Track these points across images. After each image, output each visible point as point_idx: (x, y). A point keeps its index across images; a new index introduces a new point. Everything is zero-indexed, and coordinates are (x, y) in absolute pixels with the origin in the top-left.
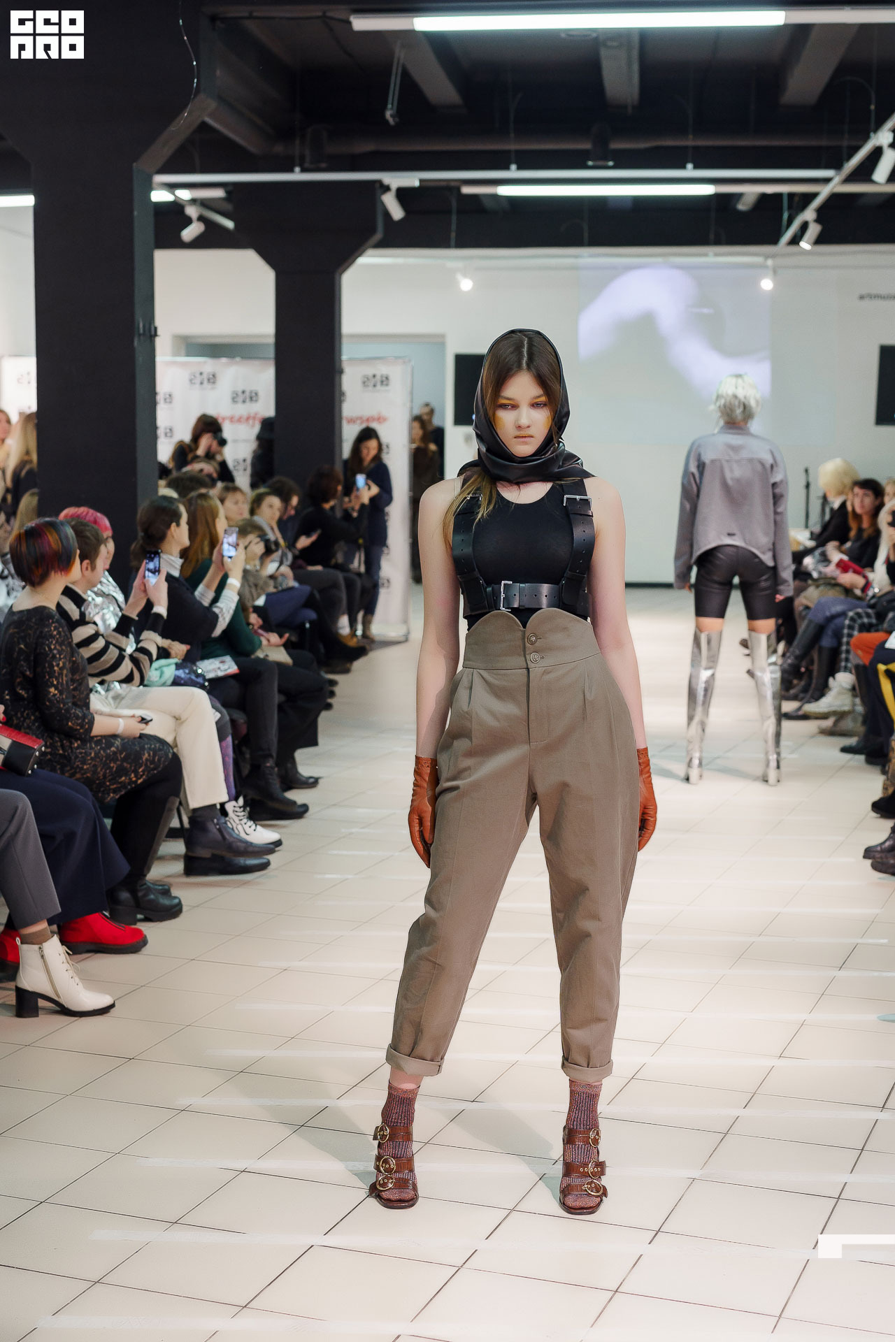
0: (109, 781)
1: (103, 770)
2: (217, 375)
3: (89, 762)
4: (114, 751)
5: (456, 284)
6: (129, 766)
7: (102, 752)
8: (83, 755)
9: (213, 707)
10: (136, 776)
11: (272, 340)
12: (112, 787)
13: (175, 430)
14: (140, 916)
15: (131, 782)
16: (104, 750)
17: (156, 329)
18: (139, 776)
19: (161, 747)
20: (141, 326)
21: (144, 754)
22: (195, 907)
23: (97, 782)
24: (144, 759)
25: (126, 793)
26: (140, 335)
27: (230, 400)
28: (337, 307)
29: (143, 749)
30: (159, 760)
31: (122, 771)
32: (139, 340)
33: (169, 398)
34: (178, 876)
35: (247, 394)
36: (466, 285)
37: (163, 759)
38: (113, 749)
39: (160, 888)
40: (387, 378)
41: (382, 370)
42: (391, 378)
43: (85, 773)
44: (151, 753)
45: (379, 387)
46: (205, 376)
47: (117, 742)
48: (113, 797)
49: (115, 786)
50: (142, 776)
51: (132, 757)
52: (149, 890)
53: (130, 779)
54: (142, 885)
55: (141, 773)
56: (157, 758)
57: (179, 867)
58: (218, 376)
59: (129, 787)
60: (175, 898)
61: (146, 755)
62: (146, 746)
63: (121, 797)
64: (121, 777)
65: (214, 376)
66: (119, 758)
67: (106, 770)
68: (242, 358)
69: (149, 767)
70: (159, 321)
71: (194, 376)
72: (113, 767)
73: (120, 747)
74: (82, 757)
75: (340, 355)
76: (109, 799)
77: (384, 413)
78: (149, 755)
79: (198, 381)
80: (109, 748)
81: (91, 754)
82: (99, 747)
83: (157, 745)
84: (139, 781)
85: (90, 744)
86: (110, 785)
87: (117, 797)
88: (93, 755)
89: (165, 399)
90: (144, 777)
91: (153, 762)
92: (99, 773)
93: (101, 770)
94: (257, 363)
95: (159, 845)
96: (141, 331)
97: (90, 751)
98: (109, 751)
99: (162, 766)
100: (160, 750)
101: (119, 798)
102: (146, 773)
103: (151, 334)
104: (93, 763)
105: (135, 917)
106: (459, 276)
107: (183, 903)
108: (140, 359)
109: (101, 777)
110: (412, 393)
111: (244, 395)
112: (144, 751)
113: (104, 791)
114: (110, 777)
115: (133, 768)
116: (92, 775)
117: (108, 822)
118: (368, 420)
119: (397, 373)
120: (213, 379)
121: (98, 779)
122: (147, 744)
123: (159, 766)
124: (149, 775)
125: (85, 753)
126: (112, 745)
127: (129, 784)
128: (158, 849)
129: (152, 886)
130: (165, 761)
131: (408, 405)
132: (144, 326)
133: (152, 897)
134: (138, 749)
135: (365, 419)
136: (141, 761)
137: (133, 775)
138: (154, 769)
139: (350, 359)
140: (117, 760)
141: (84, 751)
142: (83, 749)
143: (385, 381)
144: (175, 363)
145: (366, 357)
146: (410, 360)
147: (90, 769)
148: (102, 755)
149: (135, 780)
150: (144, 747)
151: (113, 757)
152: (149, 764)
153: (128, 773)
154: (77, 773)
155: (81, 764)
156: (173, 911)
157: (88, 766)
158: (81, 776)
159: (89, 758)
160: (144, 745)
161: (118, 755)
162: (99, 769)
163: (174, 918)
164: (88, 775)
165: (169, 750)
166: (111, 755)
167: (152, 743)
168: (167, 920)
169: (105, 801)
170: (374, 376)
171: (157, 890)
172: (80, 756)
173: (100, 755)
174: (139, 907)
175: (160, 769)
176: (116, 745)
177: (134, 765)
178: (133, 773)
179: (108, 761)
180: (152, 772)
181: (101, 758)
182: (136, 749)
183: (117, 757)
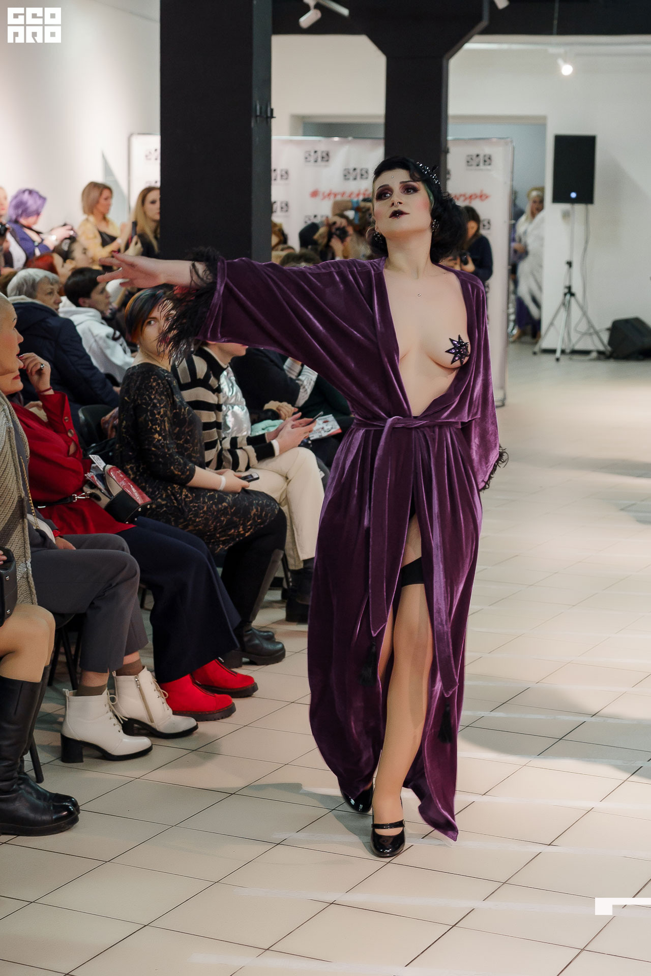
0: (219, 533)
1: (214, 524)
2: (331, 154)
3: (202, 515)
4: (225, 506)
5: (556, 69)
6: (238, 520)
7: (214, 506)
8: (196, 508)
9: (320, 467)
10: (244, 529)
11: (382, 121)
12: (222, 539)
13: (290, 205)
14: (245, 660)
15: (239, 535)
16: (216, 505)
17: (272, 110)
18: (247, 530)
19: (268, 503)
20: (258, 107)
21: (252, 510)
22: (296, 653)
23: (208, 534)
24: (252, 514)
25: (234, 545)
26: (257, 116)
27: (342, 177)
28: (444, 90)
29: (251, 504)
30: (266, 515)
31: (232, 524)
32: (256, 121)
33: (286, 174)
34: (279, 622)
35: (358, 171)
36: (567, 70)
37: (269, 515)
38: (225, 504)
39: (265, 634)
40: (490, 158)
41: (486, 150)
42: (493, 158)
43: (197, 525)
44: (259, 508)
45: (482, 166)
46: (319, 155)
47: (228, 498)
48: (223, 548)
49: (224, 538)
50: (249, 529)
51: (242, 512)
52: (254, 635)
53: (239, 532)
54: (249, 631)
55: (249, 527)
56: (264, 513)
57: (281, 614)
59: (237, 539)
60: (279, 643)
61: (255, 510)
63: (230, 548)
64: (230, 530)
65: (327, 155)
66: (230, 512)
67: (217, 523)
68: (354, 138)
69: (256, 521)
70: (274, 104)
71: (309, 154)
72: (224, 520)
73: (230, 502)
74: (195, 510)
75: (446, 136)
77: (487, 191)
78: (257, 511)
79: (312, 159)
80: (221, 503)
81: (203, 507)
82: (211, 502)
83: (264, 501)
84: (247, 534)
85: (204, 498)
86: (220, 537)
87: (226, 548)
88: (205, 509)
89: (282, 176)
90: (252, 530)
91: (260, 517)
92: (210, 526)
93: (212, 523)
94: (368, 142)
95: (264, 594)
96: (258, 113)
98: (220, 506)
99: (268, 521)
100: (267, 506)
102: (253, 527)
103: (267, 116)
104: (205, 516)
106: (560, 62)
107: (286, 648)
108: (256, 139)
109: (212, 530)
110: (512, 172)
111: (356, 173)
113: (213, 542)
114: (220, 530)
115: (241, 522)
116: (204, 527)
119: (499, 154)
120: (326, 157)
121: (209, 531)
122: (256, 500)
123: (266, 521)
124: (257, 529)
125: (198, 506)
126: (224, 500)
128: (264, 597)
129: (257, 632)
130: (271, 517)
131: (509, 183)
132: (261, 108)
133: (257, 642)
134: (247, 505)
135: (468, 196)
136: (249, 516)
137: (241, 529)
138: (260, 524)
139: (455, 140)
140: (227, 514)
141: (197, 505)
142: (197, 503)
143: (488, 160)
144: (291, 141)
145: (470, 137)
146: (512, 142)
147: (202, 521)
148: (214, 509)
149: (243, 533)
150: (253, 503)
151: (224, 512)
152: (256, 519)
153: (236, 527)
154: (190, 525)
155: (193, 517)
156: (277, 656)
157: (200, 519)
158: (193, 528)
159: (201, 511)
160: (252, 501)
161: (229, 510)
162: (210, 522)
163: (278, 662)
164: (200, 527)
165: (276, 506)
166: (222, 510)
167: (260, 499)
168: (270, 664)
169: (216, 552)
170: (478, 156)
171: (262, 636)
172: (193, 509)
173: (212, 509)
174: (244, 651)
175: (266, 524)
176: (227, 501)
177: (242, 519)
178: (241, 527)
179: (219, 515)
180: (259, 526)
181: (212, 512)
182: (245, 505)
183: (228, 511)
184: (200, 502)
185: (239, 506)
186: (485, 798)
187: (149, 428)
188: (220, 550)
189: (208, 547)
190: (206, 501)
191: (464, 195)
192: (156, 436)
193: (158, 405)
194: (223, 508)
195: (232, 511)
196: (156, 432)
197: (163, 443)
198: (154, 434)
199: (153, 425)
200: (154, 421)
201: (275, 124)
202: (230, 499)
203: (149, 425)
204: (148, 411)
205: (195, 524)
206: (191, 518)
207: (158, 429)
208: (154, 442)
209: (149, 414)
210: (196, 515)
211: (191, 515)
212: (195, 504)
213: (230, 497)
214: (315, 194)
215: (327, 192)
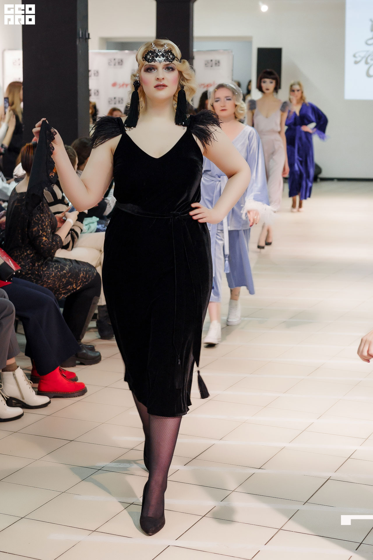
0: (62, 288)
1: (59, 283)
3: (52, 278)
4: (65, 272)
5: (258, 8)
6: (72, 280)
7: (58, 273)
8: (48, 274)
10: (76, 286)
12: (63, 292)
13: (100, 91)
14: (78, 362)
15: (73, 289)
16: (59, 272)
17: (89, 34)
18: (78, 286)
19: (90, 269)
20: (80, 33)
21: (81, 274)
22: (108, 358)
23: (55, 289)
24: (81, 277)
25: (71, 295)
26: (80, 38)
29: (80, 270)
30: (89, 277)
31: (69, 283)
32: (80, 41)
33: (97, 73)
36: (264, 8)
37: (91, 276)
38: (64, 271)
39: (89, 347)
40: (219, 62)
41: (215, 57)
42: (221, 62)
43: (49, 285)
44: (85, 273)
45: (214, 67)
46: (117, 61)
47: (66, 267)
48: (63, 296)
49: (64, 291)
50: (79, 286)
51: (74, 275)
52: (82, 348)
53: (73, 287)
55: (79, 284)
56: (88, 275)
58: (124, 61)
59: (72, 291)
60: (97, 352)
61: (82, 274)
62: (82, 269)
63: (68, 296)
64: (68, 286)
65: (122, 61)
66: (67, 276)
67: (60, 283)
69: (83, 281)
70: (90, 31)
71: (111, 61)
72: (64, 281)
73: (68, 270)
74: (48, 276)
75: (192, 49)
76: (61, 297)
78: (83, 274)
79: (113, 64)
81: (52, 274)
82: (57, 270)
83: (88, 268)
84: (78, 288)
85: (52, 268)
87: (65, 297)
88: (53, 275)
89: (94, 74)
90: (81, 286)
91: (85, 278)
92: (56, 285)
93: (58, 283)
95: (88, 323)
96: (81, 36)
97: (52, 272)
98: (62, 273)
99: (90, 280)
100: (89, 271)
101: (67, 297)
103: (86, 38)
104: (54, 279)
105: (75, 362)
106: (260, 4)
107: (102, 355)
108: (80, 52)
109: (58, 287)
110: (232, 70)
112: (80, 272)
113: (58, 293)
114: (62, 287)
115: (75, 281)
116: (52, 286)
117: (62, 310)
118: (208, 86)
119: (224, 59)
121: (56, 287)
122: (82, 268)
124: (84, 285)
126: (64, 269)
127: (73, 290)
128: (88, 325)
129: (85, 346)
130: (92, 277)
131: (231, 75)
132: (82, 33)
133: (84, 351)
134: (78, 271)
136: (79, 278)
137: (74, 286)
138: (86, 282)
139: (198, 51)
140: (67, 277)
141: (49, 272)
143: (218, 63)
144: (100, 53)
145: (207, 49)
146: (232, 52)
147: (52, 282)
148: (58, 275)
149: (75, 288)
150: (81, 270)
151: (64, 276)
152: (83, 279)
153: (72, 284)
154: (45, 284)
155: (47, 279)
156: (96, 359)
157: (51, 281)
158: (47, 286)
159: (51, 276)
160: (81, 269)
161: (67, 274)
162: (57, 282)
163: (97, 363)
164: (51, 285)
165: (95, 271)
166: (63, 275)
167: (85, 267)
168: (93, 364)
169: (60, 298)
170: (211, 61)
171: (87, 348)
172: (47, 275)
173: (57, 275)
174: (77, 356)
175: (89, 282)
176: (66, 269)
177: (75, 280)
178: (75, 284)
179: (62, 278)
180: (85, 283)
181: (58, 276)
182: (76, 272)
183: (66, 276)
184: (50, 271)
185: (72, 272)
186: (221, 442)
187: (40, 234)
188: (62, 297)
189: (55, 296)
190: (54, 270)
191: (203, 85)
192: (44, 238)
193: (44, 220)
194: (63, 274)
195: (69, 275)
196: (44, 236)
197: (48, 242)
198: (42, 237)
199: (42, 232)
200: (43, 230)
201: (91, 42)
202: (67, 268)
203: (40, 232)
204: (40, 224)
205: (48, 284)
206: (45, 280)
207: (45, 234)
208: (43, 242)
209: (40, 226)
210: (48, 279)
211: (45, 278)
212: (47, 272)
213: (67, 267)
214: (114, 85)
215: (122, 83)
